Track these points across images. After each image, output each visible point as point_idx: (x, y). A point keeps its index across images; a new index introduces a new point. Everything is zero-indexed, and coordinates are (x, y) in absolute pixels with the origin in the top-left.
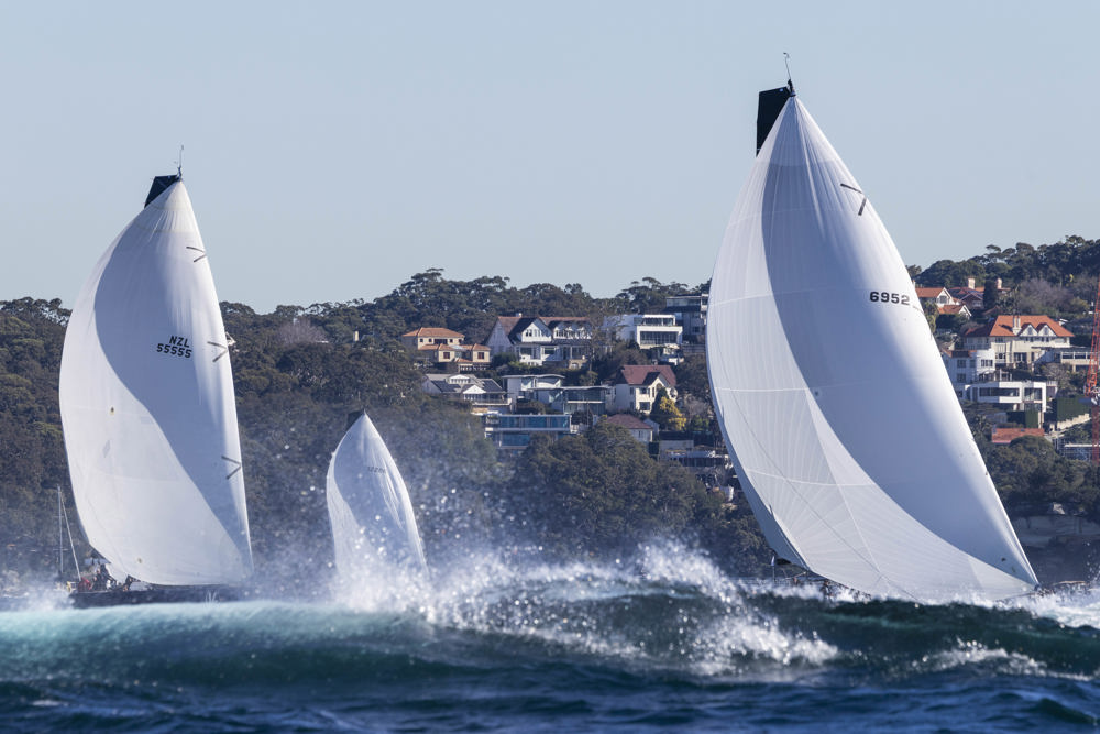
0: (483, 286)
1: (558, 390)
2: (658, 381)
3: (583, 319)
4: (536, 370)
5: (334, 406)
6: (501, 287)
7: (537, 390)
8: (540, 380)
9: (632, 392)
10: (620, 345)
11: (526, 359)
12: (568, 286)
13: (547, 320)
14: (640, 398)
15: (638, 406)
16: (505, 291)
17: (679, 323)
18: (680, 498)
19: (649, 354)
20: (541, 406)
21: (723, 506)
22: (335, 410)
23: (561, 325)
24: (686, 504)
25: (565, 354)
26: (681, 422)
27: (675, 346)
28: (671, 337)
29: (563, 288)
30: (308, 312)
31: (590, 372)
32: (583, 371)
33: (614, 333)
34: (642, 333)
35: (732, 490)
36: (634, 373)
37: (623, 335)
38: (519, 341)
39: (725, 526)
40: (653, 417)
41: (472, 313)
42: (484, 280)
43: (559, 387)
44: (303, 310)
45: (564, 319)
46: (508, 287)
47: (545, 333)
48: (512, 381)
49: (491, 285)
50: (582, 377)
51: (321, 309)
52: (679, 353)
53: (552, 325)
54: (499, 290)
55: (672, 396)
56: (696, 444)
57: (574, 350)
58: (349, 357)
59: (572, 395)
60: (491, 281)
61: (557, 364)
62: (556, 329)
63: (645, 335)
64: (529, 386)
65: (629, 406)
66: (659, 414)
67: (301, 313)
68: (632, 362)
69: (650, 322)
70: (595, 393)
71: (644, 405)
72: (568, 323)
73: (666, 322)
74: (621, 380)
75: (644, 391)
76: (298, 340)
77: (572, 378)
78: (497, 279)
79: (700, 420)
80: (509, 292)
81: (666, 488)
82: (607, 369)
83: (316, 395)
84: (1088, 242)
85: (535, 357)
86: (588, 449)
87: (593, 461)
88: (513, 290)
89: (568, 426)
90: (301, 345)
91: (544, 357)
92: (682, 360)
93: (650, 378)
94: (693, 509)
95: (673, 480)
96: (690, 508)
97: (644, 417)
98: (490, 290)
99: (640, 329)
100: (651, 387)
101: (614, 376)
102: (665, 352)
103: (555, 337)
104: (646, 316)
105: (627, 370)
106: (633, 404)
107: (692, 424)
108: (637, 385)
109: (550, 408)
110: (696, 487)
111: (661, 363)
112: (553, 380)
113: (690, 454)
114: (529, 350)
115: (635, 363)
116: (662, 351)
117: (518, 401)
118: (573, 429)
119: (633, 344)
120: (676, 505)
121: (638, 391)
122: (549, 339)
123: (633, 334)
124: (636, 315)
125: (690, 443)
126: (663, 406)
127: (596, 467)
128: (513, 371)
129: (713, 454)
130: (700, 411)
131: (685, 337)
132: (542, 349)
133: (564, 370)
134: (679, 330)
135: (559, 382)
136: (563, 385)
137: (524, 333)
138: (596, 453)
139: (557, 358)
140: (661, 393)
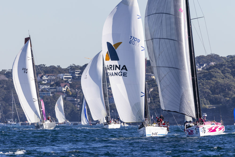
0: (41, 66)
1: (49, 88)
2: (67, 86)
3: (54, 75)
4: (45, 84)
5: (8, 91)
6: (44, 66)
7: (45, 88)
8: (46, 86)
9: (62, 88)
10: (60, 80)
11: (43, 82)
12: (57, 66)
13: (47, 75)
14: (63, 89)
15: (63, 91)
16: (45, 67)
17: (71, 75)
18: (69, 107)
19: (66, 81)
20: (45, 90)
21: (77, 109)
22: (8, 92)
23: (50, 76)
24: (70, 108)
25: (51, 81)
26: (71, 93)
27: (70, 80)
28: (70, 78)
29: (56, 66)
30: (8, 71)
31: (55, 85)
32: (53, 84)
33: (59, 77)
34: (65, 77)
35: (79, 106)
36: (62, 85)
37: (61, 78)
38: (42, 79)
39: (77, 112)
40: (66, 93)
41: (39, 71)
42: (41, 65)
43: (49, 87)
44: (7, 70)
45: (50, 75)
46: (46, 66)
47: (47, 77)
48: (41, 86)
49: (42, 66)
50: (53, 85)
51: (10, 70)
52: (71, 81)
53: (48, 76)
54: (44, 67)
55: (69, 89)
56: (73, 98)
57: (52, 80)
58: (11, 82)
59: (51, 89)
60: (42, 65)
61: (49, 83)
62: (49, 77)
63: (65, 78)
64: (43, 87)
65: (61, 91)
66: (67, 92)
67: (7, 71)
68: (62, 83)
69: (66, 75)
70: (55, 88)
71: (64, 91)
72: (51, 76)
73: (69, 75)
74: (60, 86)
75: (64, 88)
76: (2, 79)
77: (51, 86)
78: (43, 65)
79: (74, 93)
80: (46, 67)
81: (67, 105)
82: (58, 84)
83: (5, 89)
84: (147, 60)
85: (45, 82)
86: (53, 99)
87: (54, 101)
88: (47, 67)
89: (50, 94)
90: (2, 80)
91: (47, 82)
92: (71, 82)
93: (65, 86)
94: (72, 109)
95: (68, 104)
96: (71, 109)
97: (64, 93)
98: (42, 67)
99: (64, 76)
100: (65, 87)
101: (59, 85)
102: (69, 81)
103: (49, 78)
104: (65, 74)
105: (61, 84)
106: (62, 90)
107: (73, 94)
108: (63, 87)
109: (47, 91)
110: (72, 105)
111: (68, 83)
112: (48, 86)
113: (72, 99)
114: (44, 80)
115: (63, 83)
116: (68, 81)
117: (42, 90)
118: (51, 95)
119: (62, 79)
120: (68, 109)
121: (63, 88)
122: (48, 78)
123: (63, 77)
124: (64, 74)
125: (72, 97)
126: (67, 91)
127: (54, 102)
128: (41, 84)
129: (76, 99)
130: (74, 91)
131: (72, 78)
132: (46, 80)
133: (50, 84)
134: (71, 77)
135: (49, 86)
136: (50, 87)
137: (43, 77)
138: (54, 99)
139: (49, 82)
140: (67, 88)
